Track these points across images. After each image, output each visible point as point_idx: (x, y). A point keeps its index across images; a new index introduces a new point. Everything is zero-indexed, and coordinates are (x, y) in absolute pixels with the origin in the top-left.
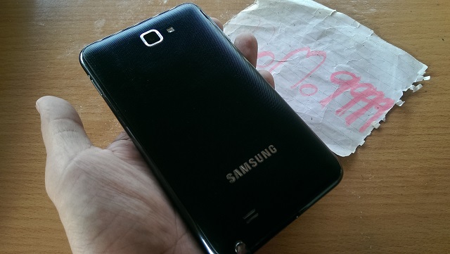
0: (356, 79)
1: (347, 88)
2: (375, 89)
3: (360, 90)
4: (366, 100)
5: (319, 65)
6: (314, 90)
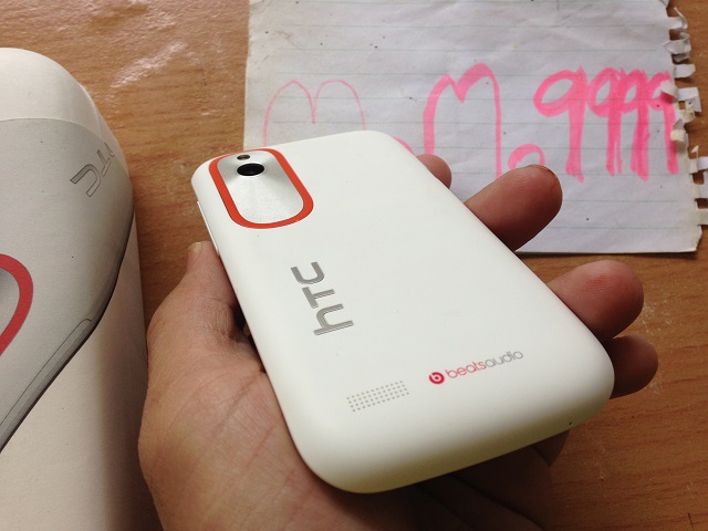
0: (579, 77)
1: (582, 109)
2: (622, 74)
3: (604, 92)
5: (497, 100)
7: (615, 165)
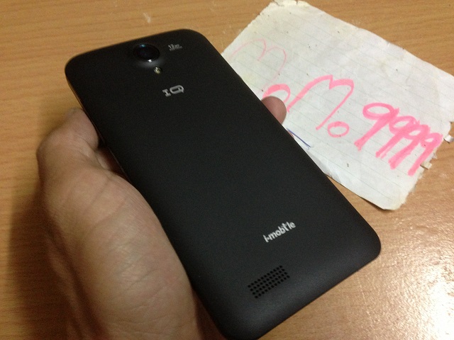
0: (394, 111)
1: (384, 124)
2: (418, 123)
3: (401, 124)
5: (347, 97)
6: (344, 129)
7: (381, 155)
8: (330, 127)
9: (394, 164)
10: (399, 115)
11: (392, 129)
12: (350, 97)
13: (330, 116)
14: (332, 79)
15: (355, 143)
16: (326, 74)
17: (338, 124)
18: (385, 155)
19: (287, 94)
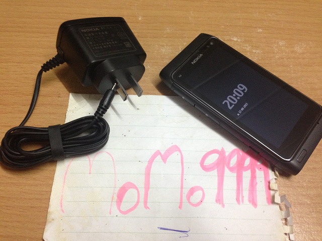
0: (221, 153)
1: (223, 169)
2: (242, 152)
3: (234, 161)
4: (246, 169)
5: (182, 163)
6: (200, 193)
7: (240, 199)
8: (188, 199)
9: (254, 202)
10: (227, 154)
11: (231, 169)
12: (184, 161)
13: (182, 188)
14: (160, 154)
15: (216, 201)
16: (153, 152)
17: (192, 191)
18: (243, 197)
19: (136, 192)
